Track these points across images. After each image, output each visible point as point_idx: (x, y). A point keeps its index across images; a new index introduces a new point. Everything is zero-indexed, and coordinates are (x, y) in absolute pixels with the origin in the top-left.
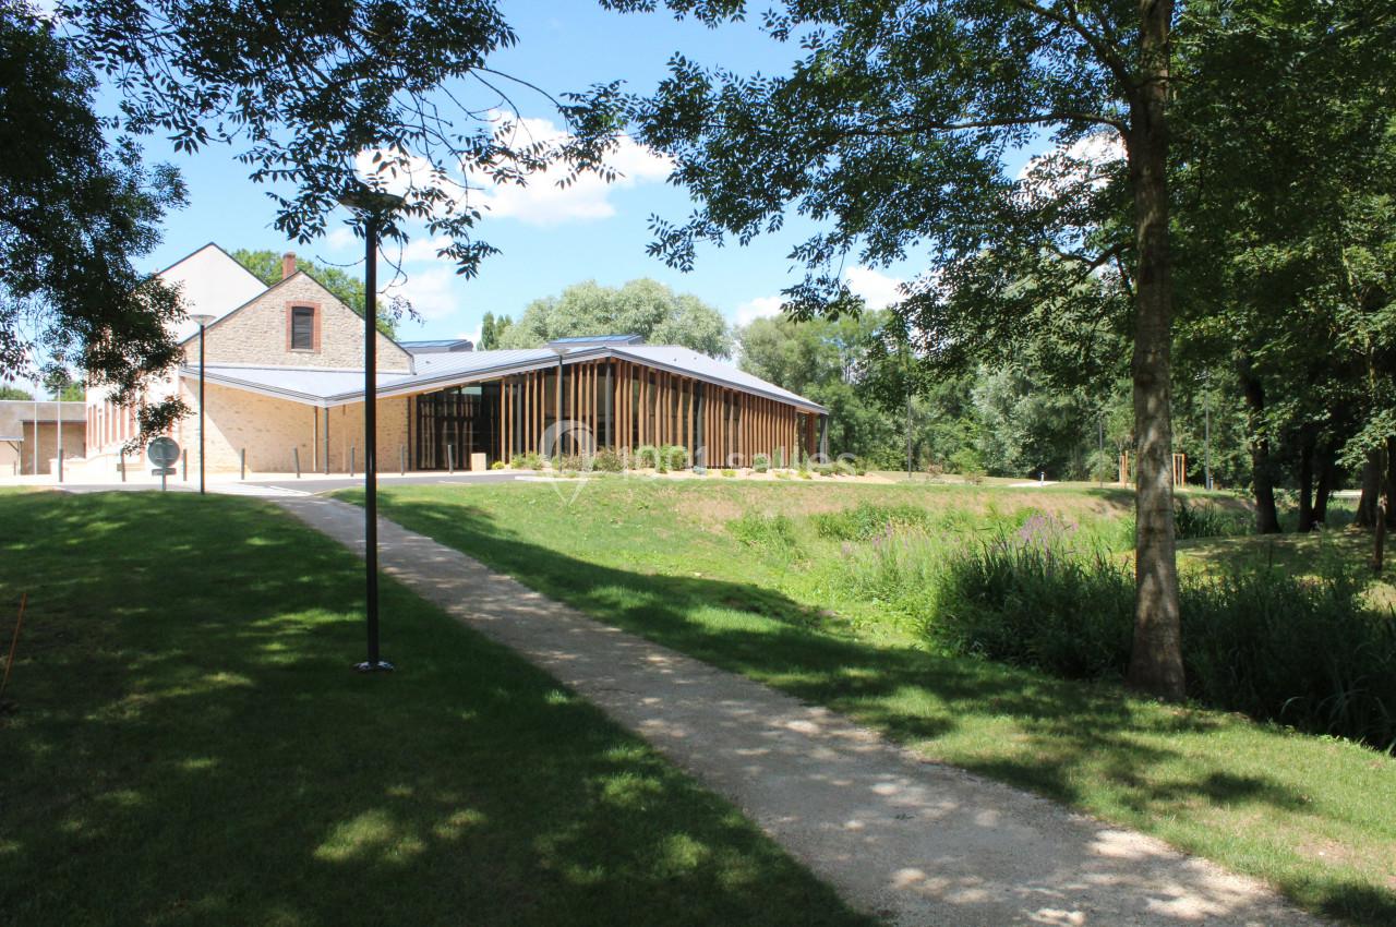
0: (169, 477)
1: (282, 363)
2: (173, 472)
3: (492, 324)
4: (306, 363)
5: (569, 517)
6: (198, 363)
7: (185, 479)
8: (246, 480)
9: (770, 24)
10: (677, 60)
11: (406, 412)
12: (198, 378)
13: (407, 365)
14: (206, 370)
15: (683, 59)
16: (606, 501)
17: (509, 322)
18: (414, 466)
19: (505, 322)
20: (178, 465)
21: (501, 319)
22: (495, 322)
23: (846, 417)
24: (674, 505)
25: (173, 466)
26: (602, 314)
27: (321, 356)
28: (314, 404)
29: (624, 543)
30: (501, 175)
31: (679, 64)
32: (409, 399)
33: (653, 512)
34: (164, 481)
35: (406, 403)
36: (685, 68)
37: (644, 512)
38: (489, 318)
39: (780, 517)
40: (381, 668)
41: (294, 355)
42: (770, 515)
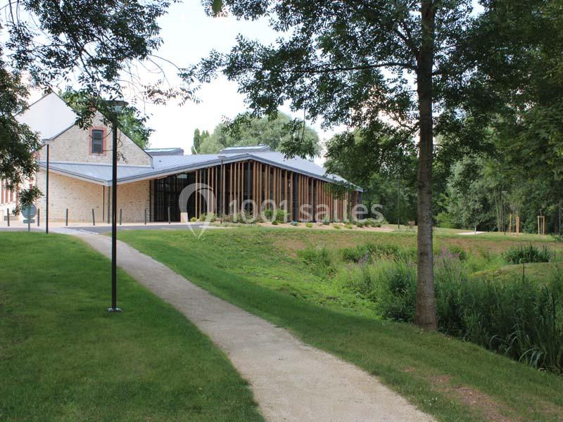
0: (31, 224)
1: (87, 161)
2: (33, 221)
3: (199, 136)
4: (99, 161)
5: (220, 248)
6: (46, 161)
7: (39, 225)
8: (69, 226)
9: (272, 24)
10: (239, 37)
11: (148, 189)
12: (46, 169)
13: (150, 162)
14: (49, 165)
15: (242, 37)
16: (239, 240)
17: (207, 134)
18: (153, 219)
19: (206, 135)
20: (35, 218)
21: (204, 132)
22: (201, 134)
23: (381, 192)
24: (272, 243)
25: (34, 218)
26: (253, 132)
27: (106, 157)
28: (103, 184)
29: (245, 262)
30: (157, 101)
31: (240, 38)
32: (150, 181)
33: (262, 246)
34: (29, 226)
35: (149, 184)
36: (242, 41)
37: (257, 246)
38: (197, 132)
39: (324, 249)
40: (117, 311)
41: (94, 156)
42: (319, 248)
